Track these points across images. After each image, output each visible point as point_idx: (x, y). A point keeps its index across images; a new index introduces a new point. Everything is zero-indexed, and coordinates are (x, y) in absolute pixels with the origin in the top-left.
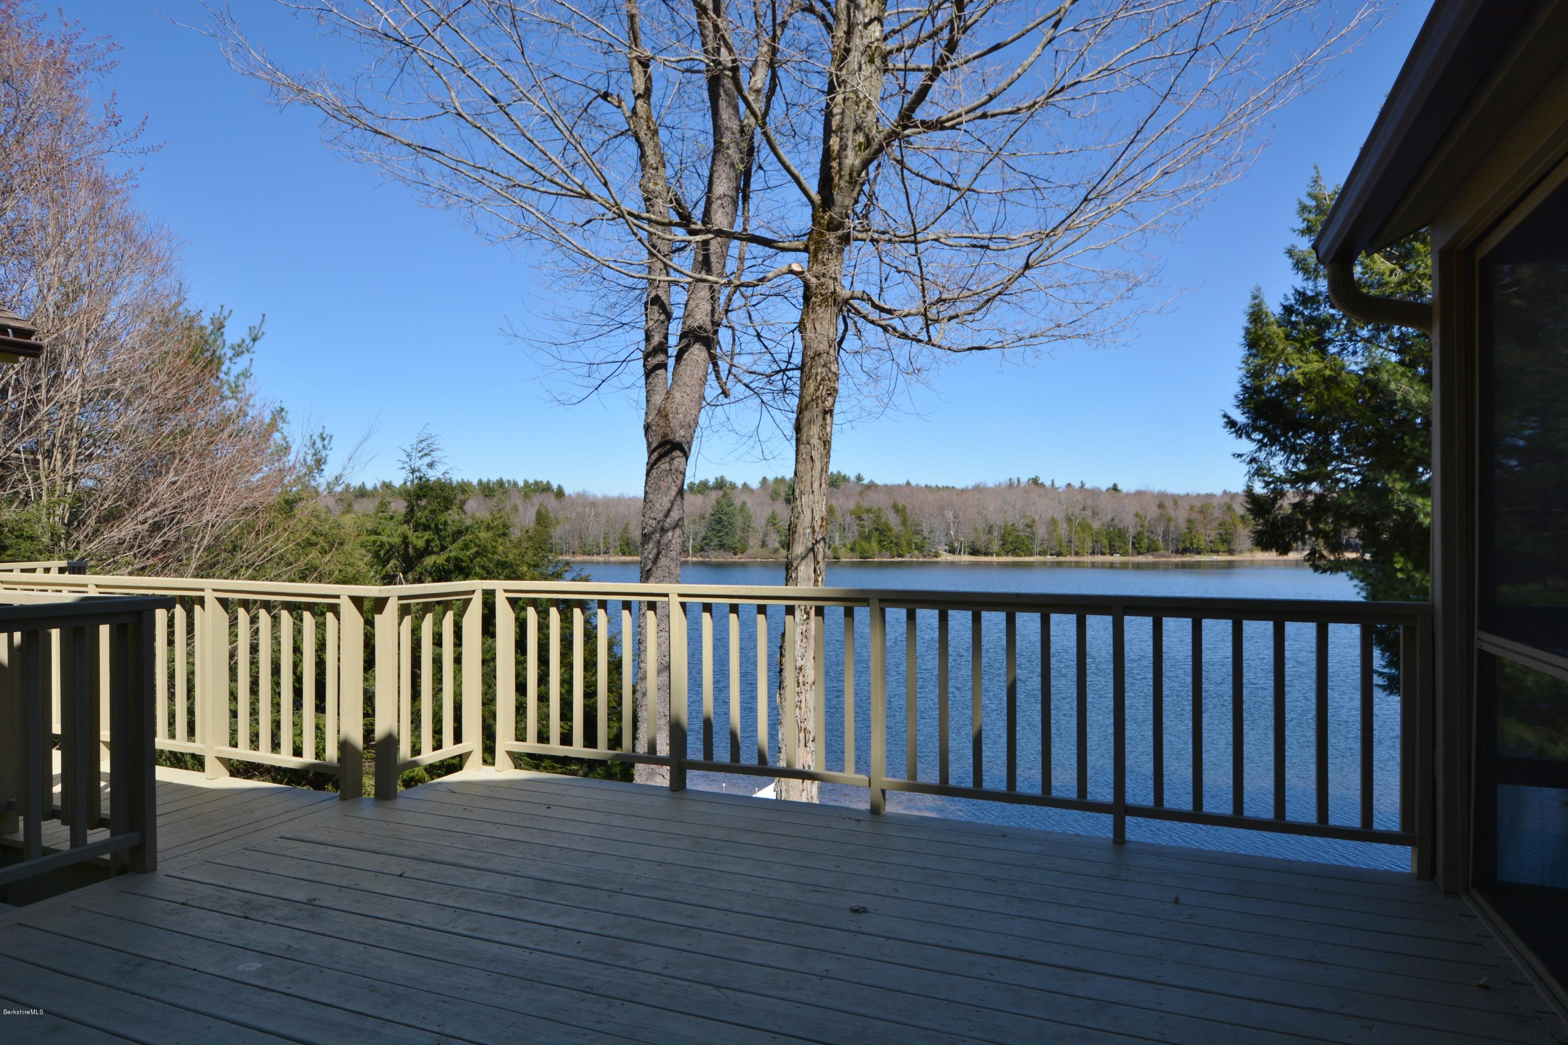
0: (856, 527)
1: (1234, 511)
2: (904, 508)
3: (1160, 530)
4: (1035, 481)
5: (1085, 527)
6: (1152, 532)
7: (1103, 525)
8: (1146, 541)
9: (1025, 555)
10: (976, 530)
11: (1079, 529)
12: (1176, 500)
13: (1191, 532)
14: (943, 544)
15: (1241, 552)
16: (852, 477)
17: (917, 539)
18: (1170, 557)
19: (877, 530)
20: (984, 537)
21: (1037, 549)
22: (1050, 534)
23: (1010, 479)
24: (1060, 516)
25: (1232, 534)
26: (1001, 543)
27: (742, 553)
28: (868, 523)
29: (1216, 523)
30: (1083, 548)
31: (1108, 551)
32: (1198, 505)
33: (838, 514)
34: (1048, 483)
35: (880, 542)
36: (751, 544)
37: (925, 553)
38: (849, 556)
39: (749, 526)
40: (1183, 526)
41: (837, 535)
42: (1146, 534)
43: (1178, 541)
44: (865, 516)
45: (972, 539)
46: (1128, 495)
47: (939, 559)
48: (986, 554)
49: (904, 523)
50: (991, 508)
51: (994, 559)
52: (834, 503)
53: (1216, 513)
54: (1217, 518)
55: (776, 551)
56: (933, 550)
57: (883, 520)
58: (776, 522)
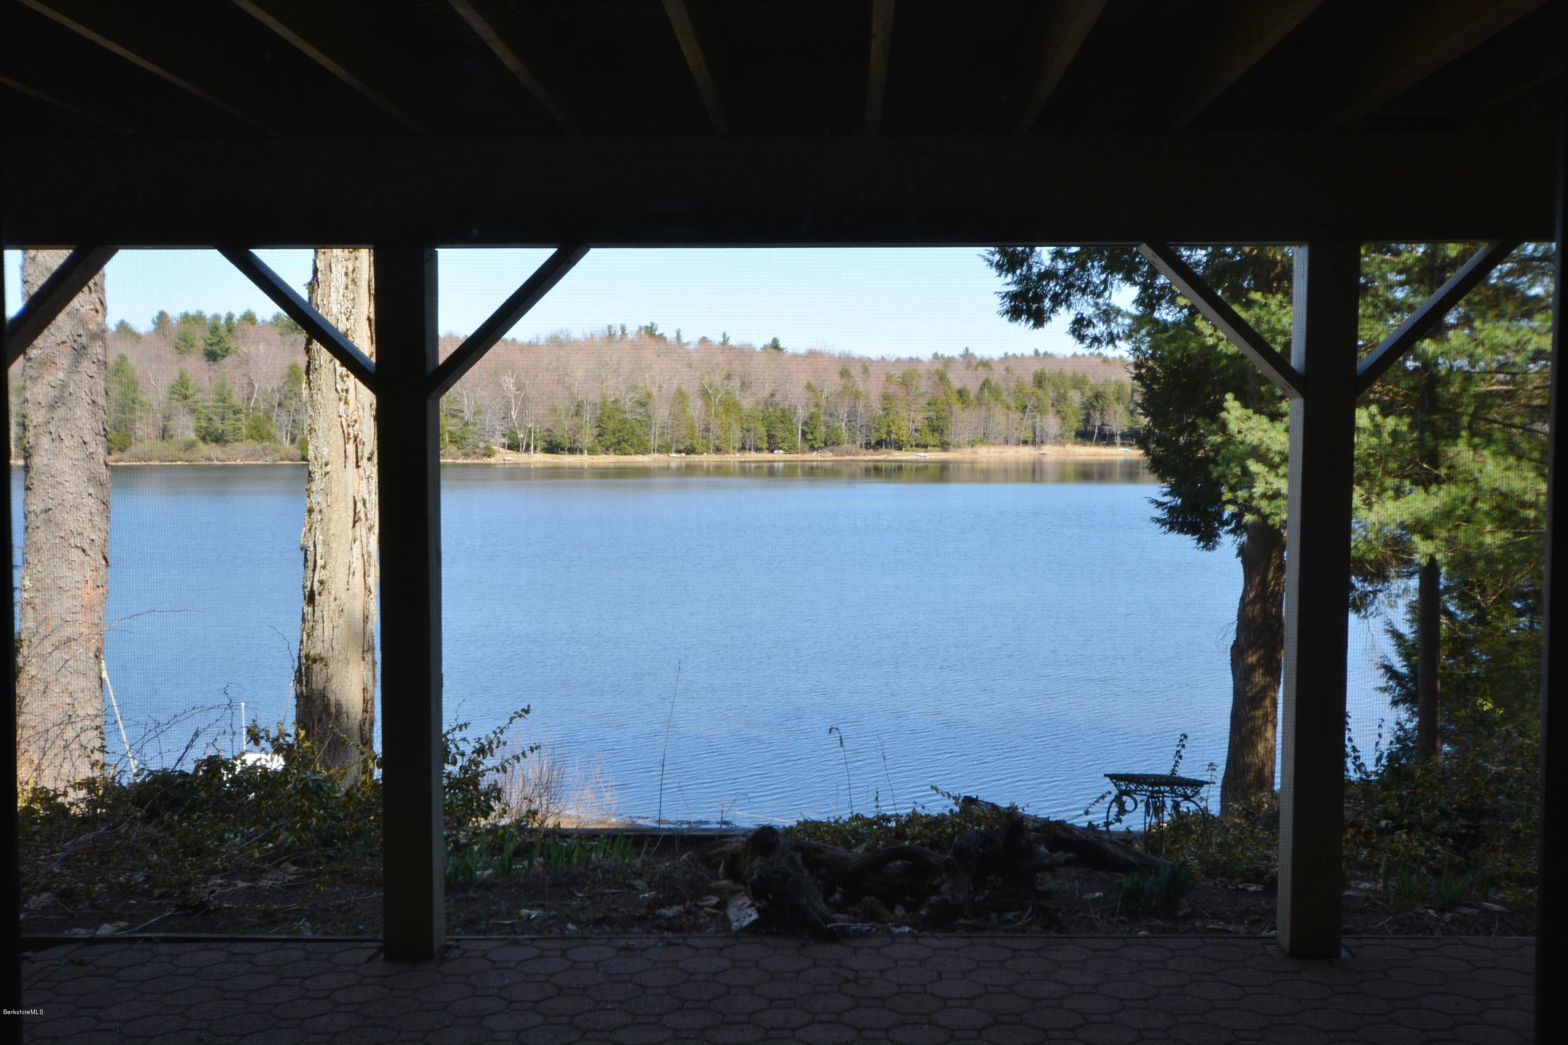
1: (949, 382)
3: (843, 412)
4: (650, 331)
5: (730, 406)
6: (831, 415)
7: (758, 403)
8: (823, 428)
9: (636, 453)
10: (554, 410)
11: (721, 409)
12: (866, 365)
13: (887, 414)
14: (498, 435)
15: (958, 446)
17: (453, 425)
18: (857, 454)
20: (567, 423)
21: (655, 442)
22: (674, 416)
23: (610, 327)
24: (691, 388)
25: (945, 418)
26: (596, 431)
27: (122, 450)
29: (923, 402)
30: (727, 440)
31: (765, 445)
32: (897, 373)
34: (670, 335)
36: (139, 433)
37: (468, 449)
39: (133, 401)
40: (876, 406)
42: (822, 418)
43: (869, 429)
45: (547, 425)
46: (795, 356)
47: (492, 460)
48: (572, 451)
50: (580, 374)
51: (586, 459)
52: (300, 360)
53: (924, 386)
54: (925, 393)
55: (190, 446)
56: (482, 445)
58: (189, 393)
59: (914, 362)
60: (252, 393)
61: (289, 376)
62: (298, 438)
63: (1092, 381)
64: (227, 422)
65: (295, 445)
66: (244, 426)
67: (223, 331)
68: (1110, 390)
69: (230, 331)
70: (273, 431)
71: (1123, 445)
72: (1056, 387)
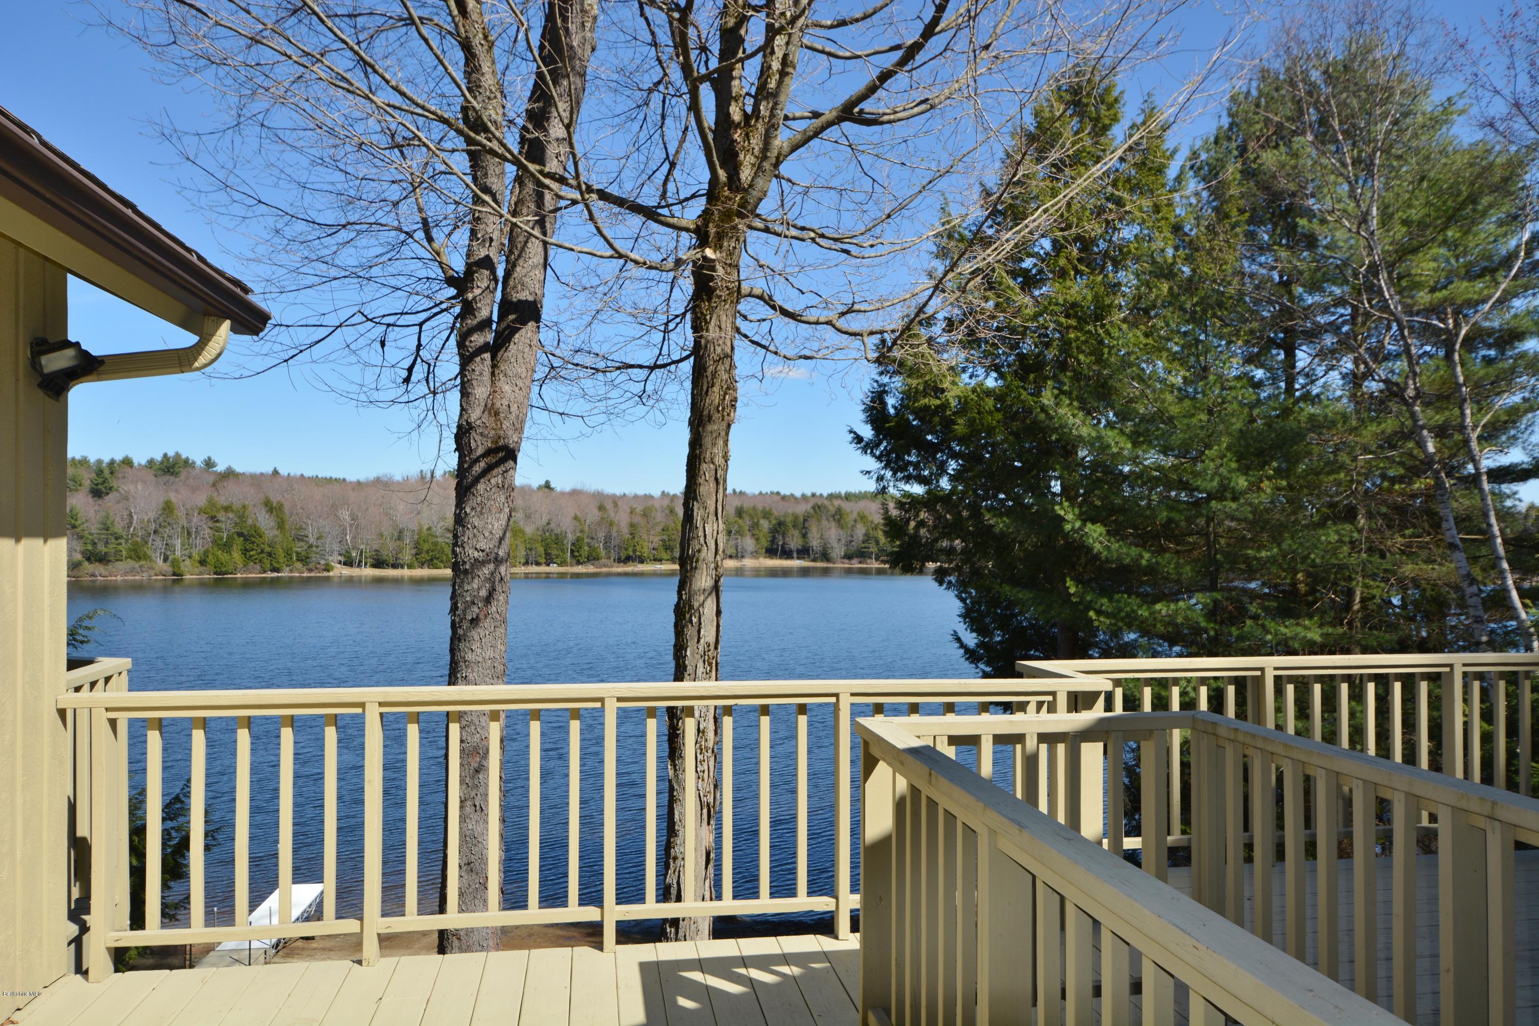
0: (208, 531)
1: (676, 514)
2: (281, 506)
3: (601, 535)
6: (592, 538)
7: (538, 529)
8: (586, 548)
10: (381, 535)
12: (616, 500)
13: (633, 538)
14: (336, 553)
16: (199, 461)
17: (299, 547)
18: (612, 566)
19: (240, 534)
20: (392, 545)
26: (414, 551)
28: (227, 523)
29: (659, 529)
31: (543, 561)
32: (639, 509)
33: (180, 513)
35: (245, 551)
37: (311, 566)
38: (197, 570)
40: (625, 530)
41: (178, 543)
42: (586, 540)
43: (620, 548)
44: (221, 516)
45: (376, 547)
46: (562, 494)
47: (331, 574)
48: (394, 566)
49: (281, 525)
50: (400, 508)
51: (406, 572)
52: (173, 497)
53: (659, 517)
54: (660, 522)
55: (77, 565)
56: (323, 562)
57: (250, 522)
58: (77, 523)
59: (648, 497)
60: (131, 523)
61: (164, 509)
62: (171, 558)
63: (776, 513)
64: (111, 546)
65: (168, 563)
66: (124, 549)
67: (107, 472)
68: (789, 519)
69: (112, 473)
70: (149, 552)
71: (798, 558)
72: (751, 516)
